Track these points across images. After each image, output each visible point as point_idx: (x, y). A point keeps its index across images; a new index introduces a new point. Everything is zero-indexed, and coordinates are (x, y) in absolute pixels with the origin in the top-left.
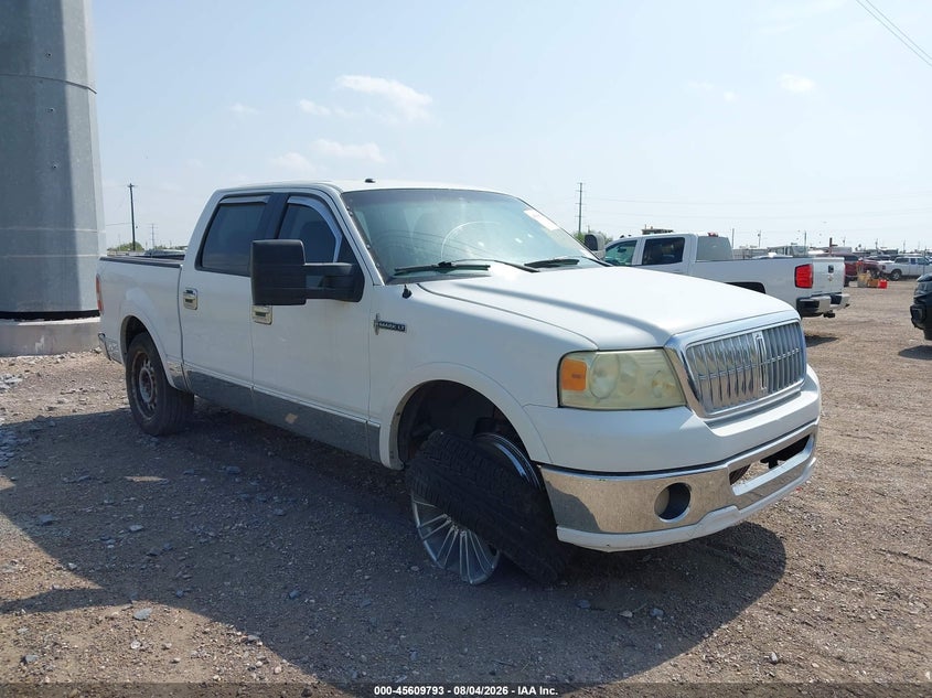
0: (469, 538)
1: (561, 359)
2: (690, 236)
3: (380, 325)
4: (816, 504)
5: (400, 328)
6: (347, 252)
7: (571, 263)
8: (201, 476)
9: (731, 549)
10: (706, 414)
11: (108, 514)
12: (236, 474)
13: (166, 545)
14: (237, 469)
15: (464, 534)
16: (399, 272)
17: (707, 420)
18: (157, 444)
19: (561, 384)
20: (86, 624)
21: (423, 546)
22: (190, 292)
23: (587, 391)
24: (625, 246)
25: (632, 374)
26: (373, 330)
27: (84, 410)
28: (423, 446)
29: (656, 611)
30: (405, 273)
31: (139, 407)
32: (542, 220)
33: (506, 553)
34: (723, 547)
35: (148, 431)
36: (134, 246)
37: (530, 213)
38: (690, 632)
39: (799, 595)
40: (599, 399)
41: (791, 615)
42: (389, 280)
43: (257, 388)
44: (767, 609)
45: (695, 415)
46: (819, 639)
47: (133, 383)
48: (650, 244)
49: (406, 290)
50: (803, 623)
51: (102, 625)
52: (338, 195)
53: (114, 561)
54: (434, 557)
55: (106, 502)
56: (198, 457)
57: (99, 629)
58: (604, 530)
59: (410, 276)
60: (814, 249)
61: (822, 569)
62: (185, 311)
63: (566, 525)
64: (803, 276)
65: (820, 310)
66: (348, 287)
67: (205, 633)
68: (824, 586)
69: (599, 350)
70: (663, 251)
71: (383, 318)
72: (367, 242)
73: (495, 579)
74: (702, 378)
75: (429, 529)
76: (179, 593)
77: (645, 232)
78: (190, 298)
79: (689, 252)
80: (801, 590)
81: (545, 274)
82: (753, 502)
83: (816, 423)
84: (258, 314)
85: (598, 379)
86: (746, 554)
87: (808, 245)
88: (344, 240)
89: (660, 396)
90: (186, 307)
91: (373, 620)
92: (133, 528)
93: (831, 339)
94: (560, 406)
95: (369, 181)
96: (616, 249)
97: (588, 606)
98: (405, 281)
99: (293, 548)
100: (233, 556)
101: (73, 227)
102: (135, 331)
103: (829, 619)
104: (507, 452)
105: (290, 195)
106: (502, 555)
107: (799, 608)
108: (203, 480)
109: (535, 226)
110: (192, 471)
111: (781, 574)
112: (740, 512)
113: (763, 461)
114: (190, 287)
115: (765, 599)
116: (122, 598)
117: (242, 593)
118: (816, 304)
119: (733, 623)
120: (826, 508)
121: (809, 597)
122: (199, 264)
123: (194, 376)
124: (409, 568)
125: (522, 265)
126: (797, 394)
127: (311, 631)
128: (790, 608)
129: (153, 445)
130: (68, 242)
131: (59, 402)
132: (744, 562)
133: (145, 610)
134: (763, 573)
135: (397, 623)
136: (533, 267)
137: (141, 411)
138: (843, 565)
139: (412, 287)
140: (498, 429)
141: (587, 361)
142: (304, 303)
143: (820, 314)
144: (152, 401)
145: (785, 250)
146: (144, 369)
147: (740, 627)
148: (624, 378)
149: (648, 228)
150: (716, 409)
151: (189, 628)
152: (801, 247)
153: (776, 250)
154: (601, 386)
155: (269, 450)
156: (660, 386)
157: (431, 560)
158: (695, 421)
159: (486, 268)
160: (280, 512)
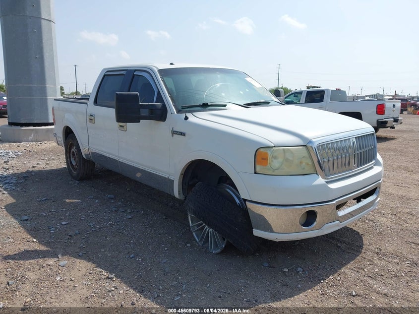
0: (213, 233)
1: (256, 151)
2: (328, 90)
3: (174, 133)
4: (380, 219)
5: (183, 134)
6: (160, 98)
7: (266, 103)
8: (96, 199)
9: (337, 239)
10: (326, 178)
11: (53, 216)
12: (112, 199)
13: (77, 232)
14: (112, 196)
15: (211, 230)
16: (183, 108)
17: (326, 180)
18: (78, 184)
19: (256, 162)
20: (37, 267)
21: (193, 235)
22: (91, 115)
23: (268, 165)
24: (298, 94)
25: (291, 159)
26: (171, 135)
27: (48, 168)
28: (193, 189)
29: (299, 269)
30: (186, 108)
31: (71, 167)
32: (253, 82)
33: (229, 240)
34: (334, 239)
35: (74, 178)
36: (77, 93)
37: (248, 79)
38: (314, 279)
39: (368, 263)
40: (274, 170)
41: (364, 272)
42: (179, 111)
43: (121, 160)
44: (352, 269)
45: (320, 178)
46: (376, 285)
47: (68, 156)
48: (309, 93)
49: (186, 116)
50: (369, 277)
51: (45, 268)
52: (156, 70)
53: (54, 238)
54: (197, 240)
55: (52, 210)
56: (96, 191)
57: (42, 270)
58: (276, 231)
59: (188, 109)
60: (388, 96)
61: (380, 251)
62: (90, 125)
63: (258, 228)
64: (381, 109)
65: (388, 125)
66: (160, 114)
67: (90, 273)
68: (380, 259)
69: (275, 147)
70: (314, 97)
71: (175, 129)
72: (169, 94)
73: (224, 252)
74: (325, 160)
75: (196, 227)
76: (80, 254)
77: (308, 87)
78: (91, 118)
79: (327, 97)
80: (369, 260)
81: (253, 108)
82: (349, 218)
83: (380, 182)
84: (121, 126)
85: (274, 161)
86: (344, 242)
87: (385, 94)
88: (159, 92)
89: (304, 169)
90: (91, 122)
91: (166, 269)
92: (63, 223)
93: (393, 139)
94: (255, 173)
95: (171, 64)
96: (293, 96)
97: (267, 265)
98: (185, 112)
99: (134, 234)
100: (106, 237)
101: (45, 85)
102: (68, 133)
103: (382, 275)
104: (232, 193)
105: (135, 70)
106: (228, 241)
107: (368, 269)
108: (96, 201)
109: (250, 85)
110: (92, 197)
111: (360, 252)
112: (341, 224)
113: (354, 199)
114: (92, 113)
115: (352, 264)
116: (54, 255)
117: (109, 255)
118: (386, 122)
119: (336, 275)
120: (384, 221)
121: (373, 264)
122: (96, 102)
123: (94, 154)
124: (186, 245)
125: (242, 104)
126: (372, 168)
127: (138, 274)
128: (363, 269)
129: (76, 184)
130: (43, 91)
131: (38, 164)
132: (343, 246)
133: (64, 261)
134: (352, 251)
135: (178, 271)
136: (247, 106)
137: (71, 169)
138: (391, 249)
139: (188, 115)
140: (228, 182)
141: (269, 152)
142: (139, 122)
143: (388, 127)
144: (76, 165)
145: (374, 96)
146: (72, 150)
147: (338, 278)
148: (287, 160)
149: (310, 86)
150: (331, 175)
151: (83, 271)
152: (381, 95)
153: (369, 96)
154: (276, 164)
155: (128, 188)
156: (304, 164)
157: (196, 241)
158: (320, 181)
159: (225, 106)
160: (130, 217)
